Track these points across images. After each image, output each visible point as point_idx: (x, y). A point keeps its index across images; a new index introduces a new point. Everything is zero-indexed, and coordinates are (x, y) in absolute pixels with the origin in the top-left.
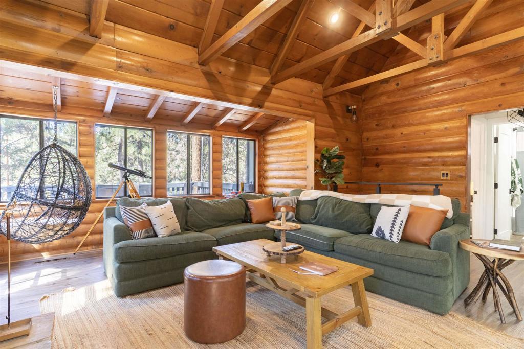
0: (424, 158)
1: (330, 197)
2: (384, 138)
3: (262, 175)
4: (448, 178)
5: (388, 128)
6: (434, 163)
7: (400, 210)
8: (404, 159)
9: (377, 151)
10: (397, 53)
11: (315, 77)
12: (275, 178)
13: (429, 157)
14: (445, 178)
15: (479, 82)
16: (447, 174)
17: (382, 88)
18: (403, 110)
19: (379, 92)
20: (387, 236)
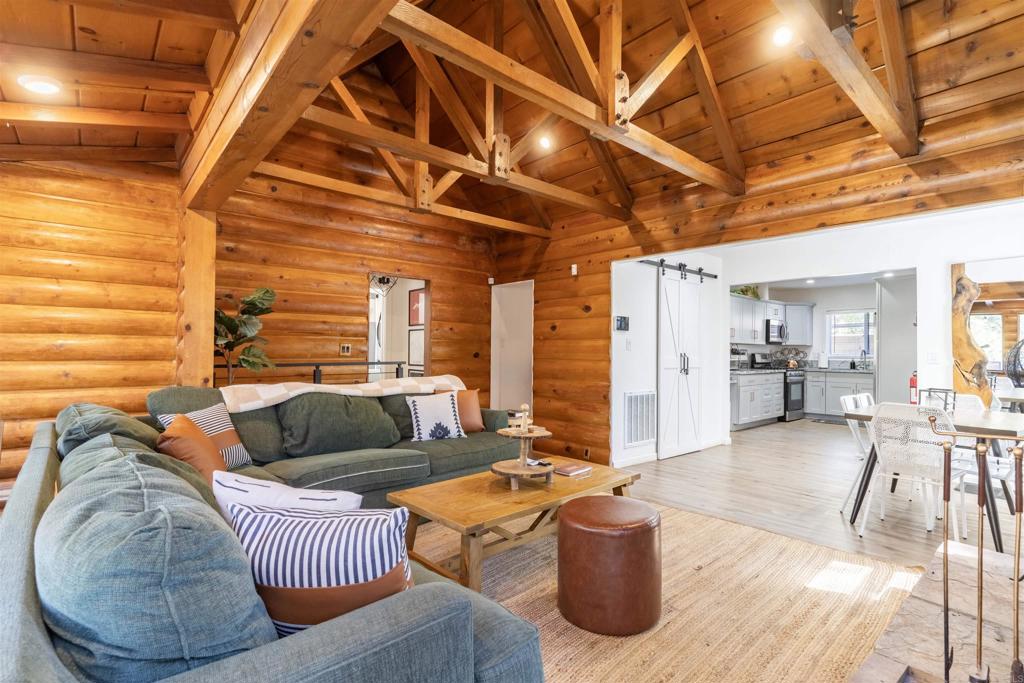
0: (316, 322)
4: (349, 354)
5: (252, 260)
6: (329, 332)
7: (452, 396)
8: (286, 321)
13: (324, 322)
14: (346, 354)
15: (380, 235)
16: (348, 348)
18: (284, 237)
20: (453, 433)
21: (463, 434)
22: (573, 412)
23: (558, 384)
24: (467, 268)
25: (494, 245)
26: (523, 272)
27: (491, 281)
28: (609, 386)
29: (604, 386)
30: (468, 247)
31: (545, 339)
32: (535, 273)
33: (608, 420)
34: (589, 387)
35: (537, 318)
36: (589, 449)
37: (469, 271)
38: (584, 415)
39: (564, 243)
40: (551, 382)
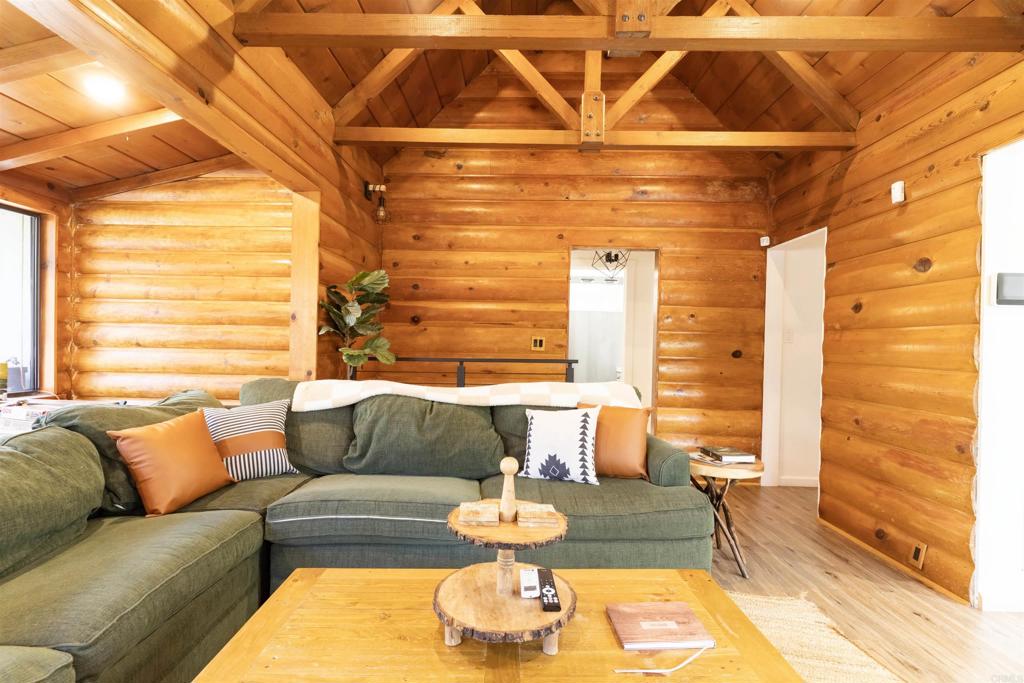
1: (398, 396)
2: (433, 268)
3: (73, 337)
4: (542, 349)
5: (436, 247)
6: (520, 323)
7: (586, 415)
8: (471, 312)
9: (415, 291)
10: (460, 106)
11: (327, 79)
12: (138, 345)
13: (513, 311)
14: (538, 349)
15: (585, 198)
16: (541, 341)
17: (428, 165)
19: (423, 170)
20: (575, 474)
21: (593, 479)
22: (889, 466)
23: (864, 410)
24: (725, 226)
25: (771, 186)
26: (809, 218)
27: (765, 241)
28: (974, 427)
29: (963, 426)
30: (725, 196)
31: (844, 329)
32: (829, 215)
33: (969, 499)
34: (924, 422)
35: (831, 293)
36: (923, 547)
37: (725, 230)
38: (911, 475)
39: (878, 149)
40: (851, 405)
